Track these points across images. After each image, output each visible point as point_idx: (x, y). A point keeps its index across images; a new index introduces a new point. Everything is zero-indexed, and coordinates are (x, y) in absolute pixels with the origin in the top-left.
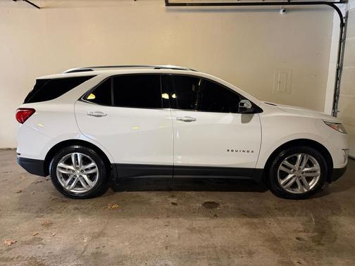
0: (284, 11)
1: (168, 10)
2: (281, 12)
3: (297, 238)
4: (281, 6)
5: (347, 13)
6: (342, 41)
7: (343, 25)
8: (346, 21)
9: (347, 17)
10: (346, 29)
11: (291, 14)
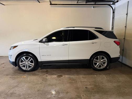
0: (93, 7)
1: (51, 6)
2: (92, 8)
3: (86, 88)
4: (92, 5)
5: (115, 8)
6: (113, 18)
7: (113, 12)
8: (115, 11)
9: (115, 10)
10: (114, 14)
11: (96, 8)
